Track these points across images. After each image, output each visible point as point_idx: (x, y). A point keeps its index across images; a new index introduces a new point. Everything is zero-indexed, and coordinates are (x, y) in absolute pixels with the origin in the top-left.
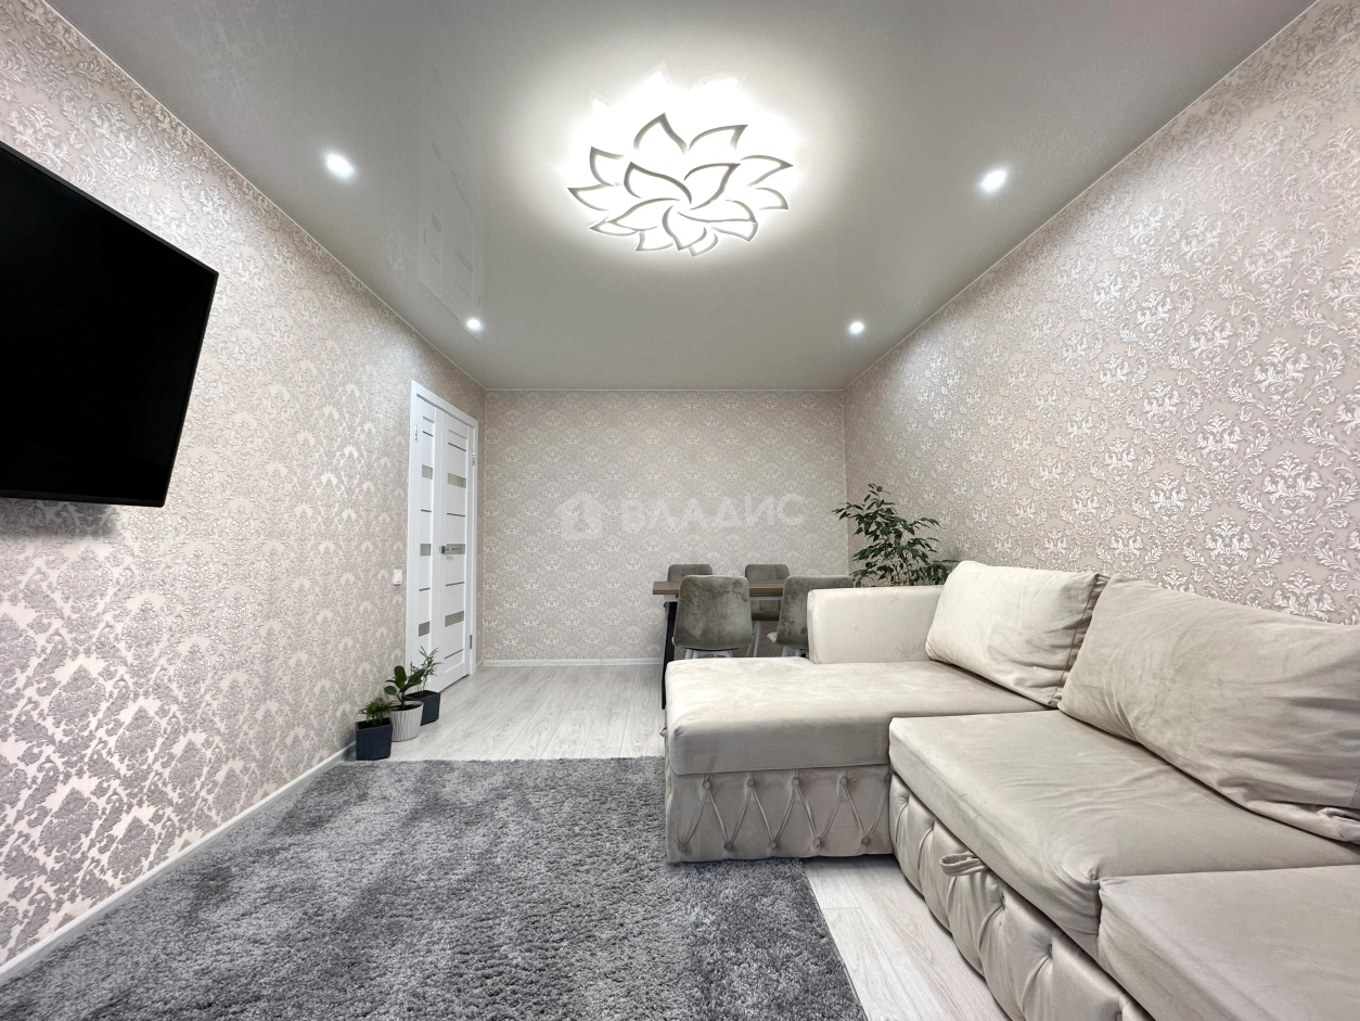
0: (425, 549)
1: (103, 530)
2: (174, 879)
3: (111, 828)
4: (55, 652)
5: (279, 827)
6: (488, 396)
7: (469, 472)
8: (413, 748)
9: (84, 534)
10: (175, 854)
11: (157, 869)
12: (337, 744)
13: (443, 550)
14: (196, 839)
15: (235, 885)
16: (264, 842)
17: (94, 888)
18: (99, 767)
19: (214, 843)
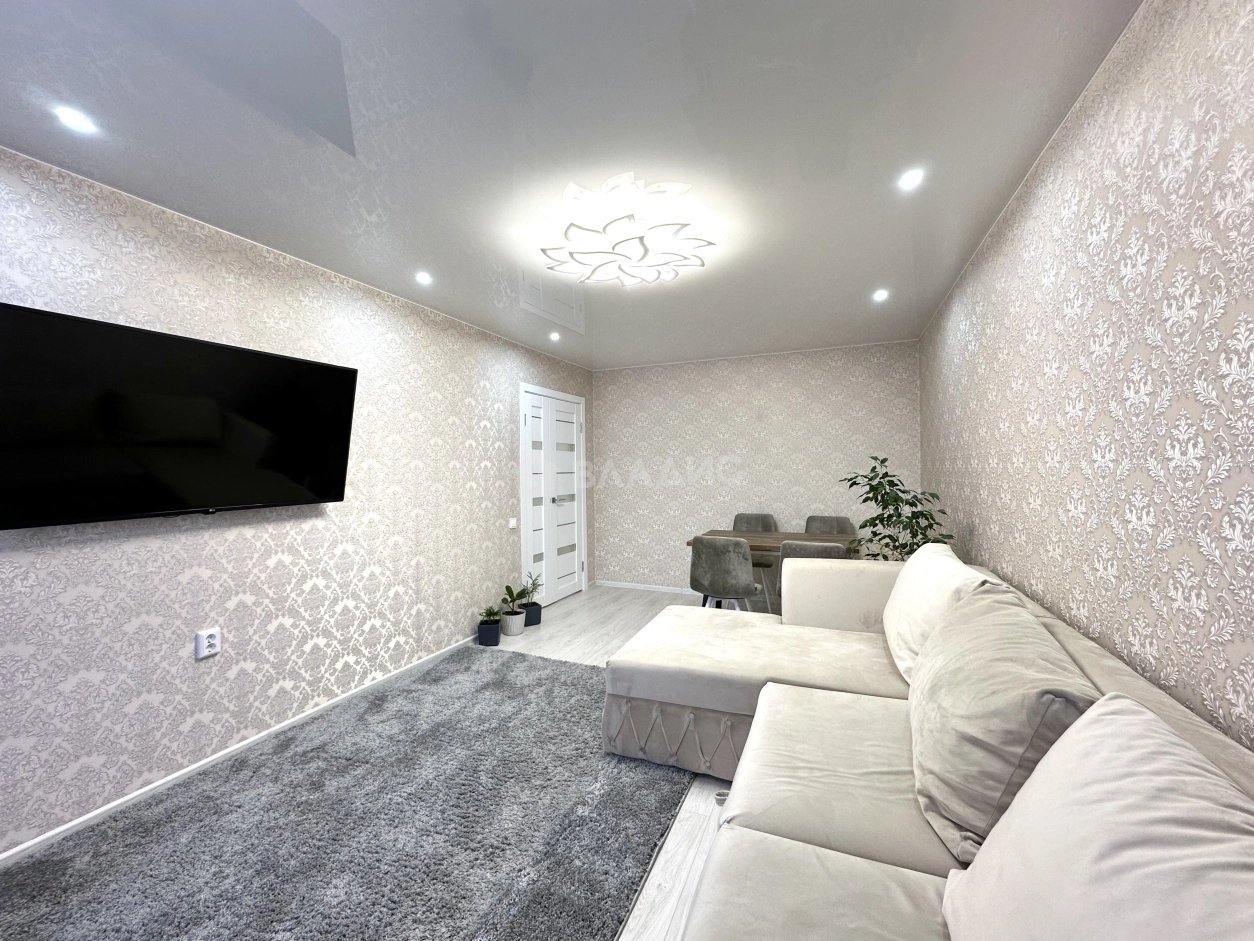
0: (537, 501)
1: (320, 514)
2: (363, 696)
3: (334, 664)
4: (303, 576)
5: (419, 679)
6: (594, 376)
7: (578, 438)
8: (516, 641)
9: (311, 517)
10: (368, 683)
11: (359, 689)
12: (468, 632)
13: (554, 500)
14: (379, 676)
15: (386, 705)
16: (408, 686)
17: (329, 693)
18: (326, 633)
19: (389, 681)
